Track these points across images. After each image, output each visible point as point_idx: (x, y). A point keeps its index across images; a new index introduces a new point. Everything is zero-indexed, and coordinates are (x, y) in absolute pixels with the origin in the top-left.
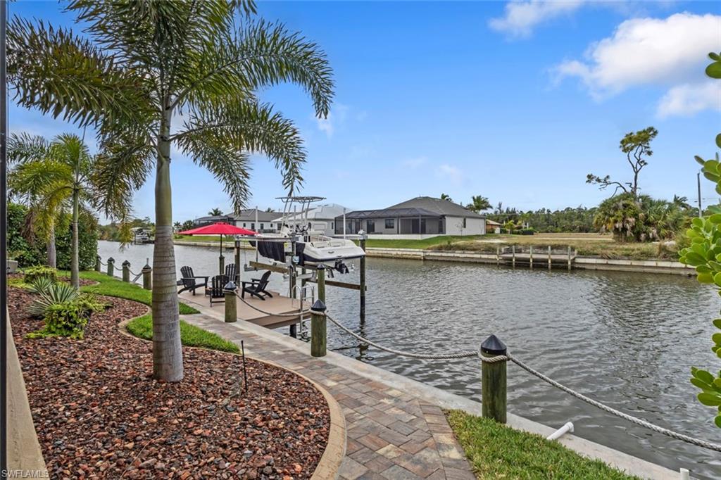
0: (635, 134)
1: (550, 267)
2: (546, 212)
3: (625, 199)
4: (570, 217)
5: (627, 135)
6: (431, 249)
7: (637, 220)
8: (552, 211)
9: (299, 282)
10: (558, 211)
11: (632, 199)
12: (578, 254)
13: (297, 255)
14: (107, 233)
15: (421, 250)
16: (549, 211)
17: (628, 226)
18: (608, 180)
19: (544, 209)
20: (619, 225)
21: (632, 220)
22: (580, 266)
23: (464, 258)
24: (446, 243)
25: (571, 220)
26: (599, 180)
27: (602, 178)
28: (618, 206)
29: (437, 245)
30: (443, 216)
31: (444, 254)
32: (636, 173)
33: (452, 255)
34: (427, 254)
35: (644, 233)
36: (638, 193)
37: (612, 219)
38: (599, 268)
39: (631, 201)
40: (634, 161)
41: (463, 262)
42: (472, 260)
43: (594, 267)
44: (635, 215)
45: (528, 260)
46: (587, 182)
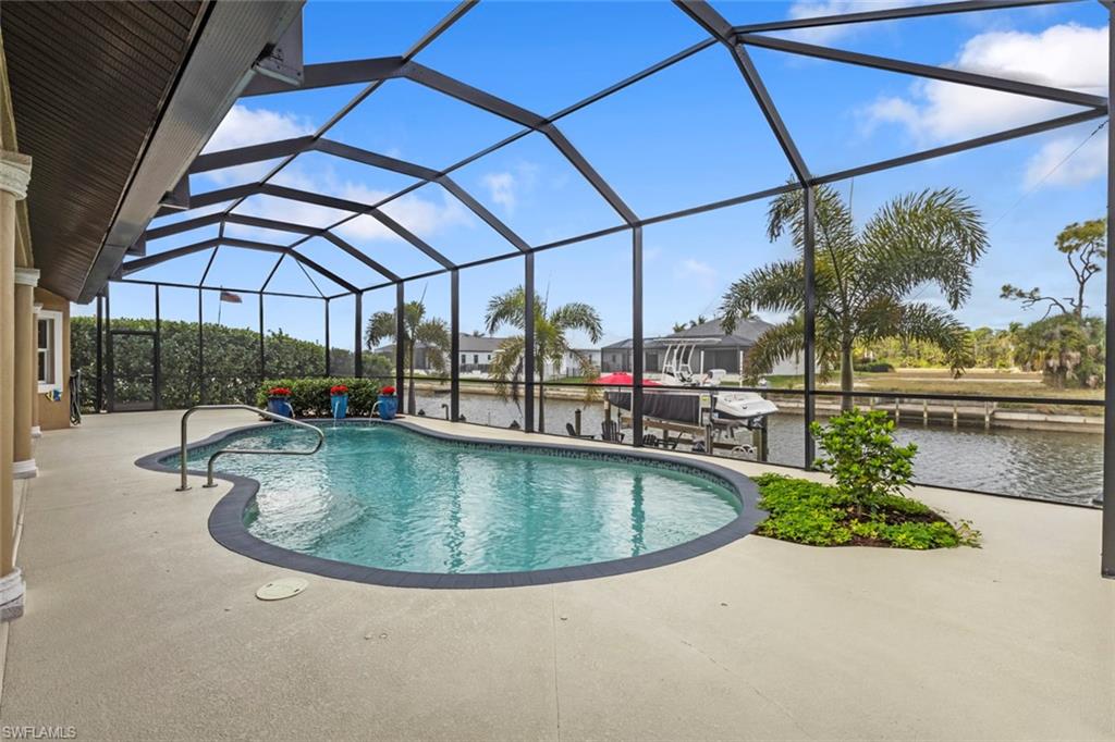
0: (1082, 225)
3: (1065, 323)
5: (1068, 227)
7: (1084, 354)
11: (1076, 323)
17: (1069, 364)
18: (1037, 294)
20: (1054, 362)
21: (1075, 355)
22: (1002, 424)
26: (1021, 295)
27: (1027, 290)
28: (1052, 334)
32: (1082, 284)
35: (1094, 374)
36: (1085, 313)
37: (1042, 354)
38: (1032, 426)
39: (1074, 326)
40: (1080, 267)
43: (1025, 426)
44: (1081, 348)
45: (921, 414)
46: (1002, 296)
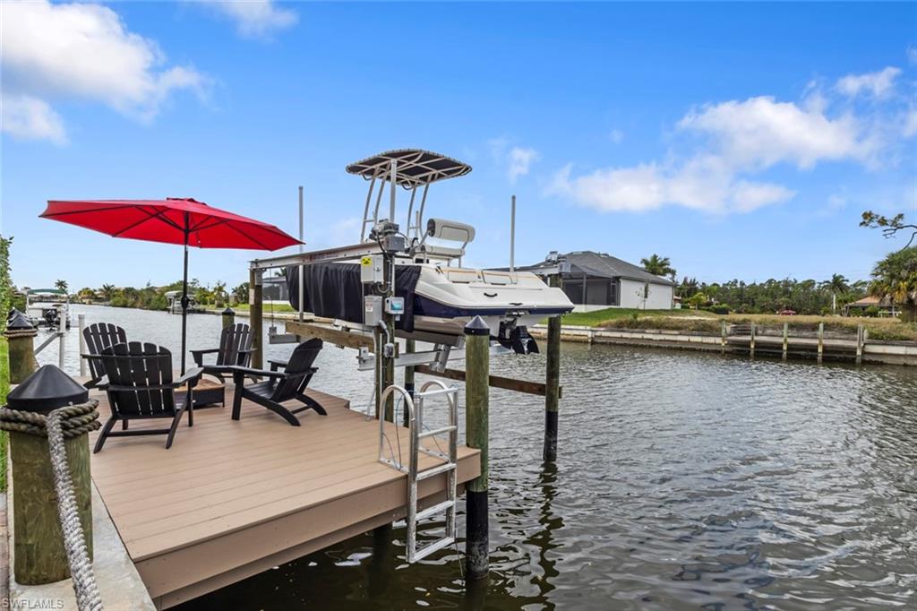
1: (820, 358)
2: (738, 286)
4: (772, 293)
6: (605, 326)
8: (747, 284)
9: (399, 373)
10: (754, 284)
12: (869, 338)
13: (397, 294)
14: (140, 300)
15: (588, 328)
16: (742, 284)
18: (900, 222)
19: (736, 281)
22: (874, 359)
23: (661, 340)
24: (630, 317)
25: (774, 297)
26: (883, 222)
27: (890, 217)
29: (613, 321)
30: (617, 279)
31: (625, 335)
33: (640, 336)
34: (598, 334)
41: (658, 347)
42: (674, 345)
43: (902, 361)
45: (779, 347)
46: (861, 224)
